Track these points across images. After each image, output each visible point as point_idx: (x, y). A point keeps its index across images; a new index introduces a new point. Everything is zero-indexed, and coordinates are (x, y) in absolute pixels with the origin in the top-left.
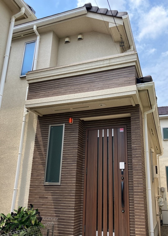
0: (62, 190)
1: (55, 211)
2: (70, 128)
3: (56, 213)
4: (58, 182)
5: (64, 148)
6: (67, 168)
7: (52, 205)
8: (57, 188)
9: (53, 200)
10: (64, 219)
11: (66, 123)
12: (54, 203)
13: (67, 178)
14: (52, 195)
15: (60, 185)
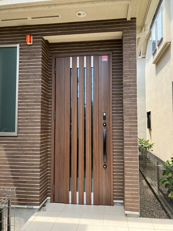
0: (20, 143)
1: (12, 171)
2: (28, 52)
3: (12, 175)
4: (14, 131)
5: (19, 82)
6: (27, 112)
7: (6, 164)
8: (13, 140)
9: (8, 157)
10: (25, 182)
11: (22, 42)
12: (9, 160)
13: (27, 126)
14: (5, 150)
15: (16, 135)
